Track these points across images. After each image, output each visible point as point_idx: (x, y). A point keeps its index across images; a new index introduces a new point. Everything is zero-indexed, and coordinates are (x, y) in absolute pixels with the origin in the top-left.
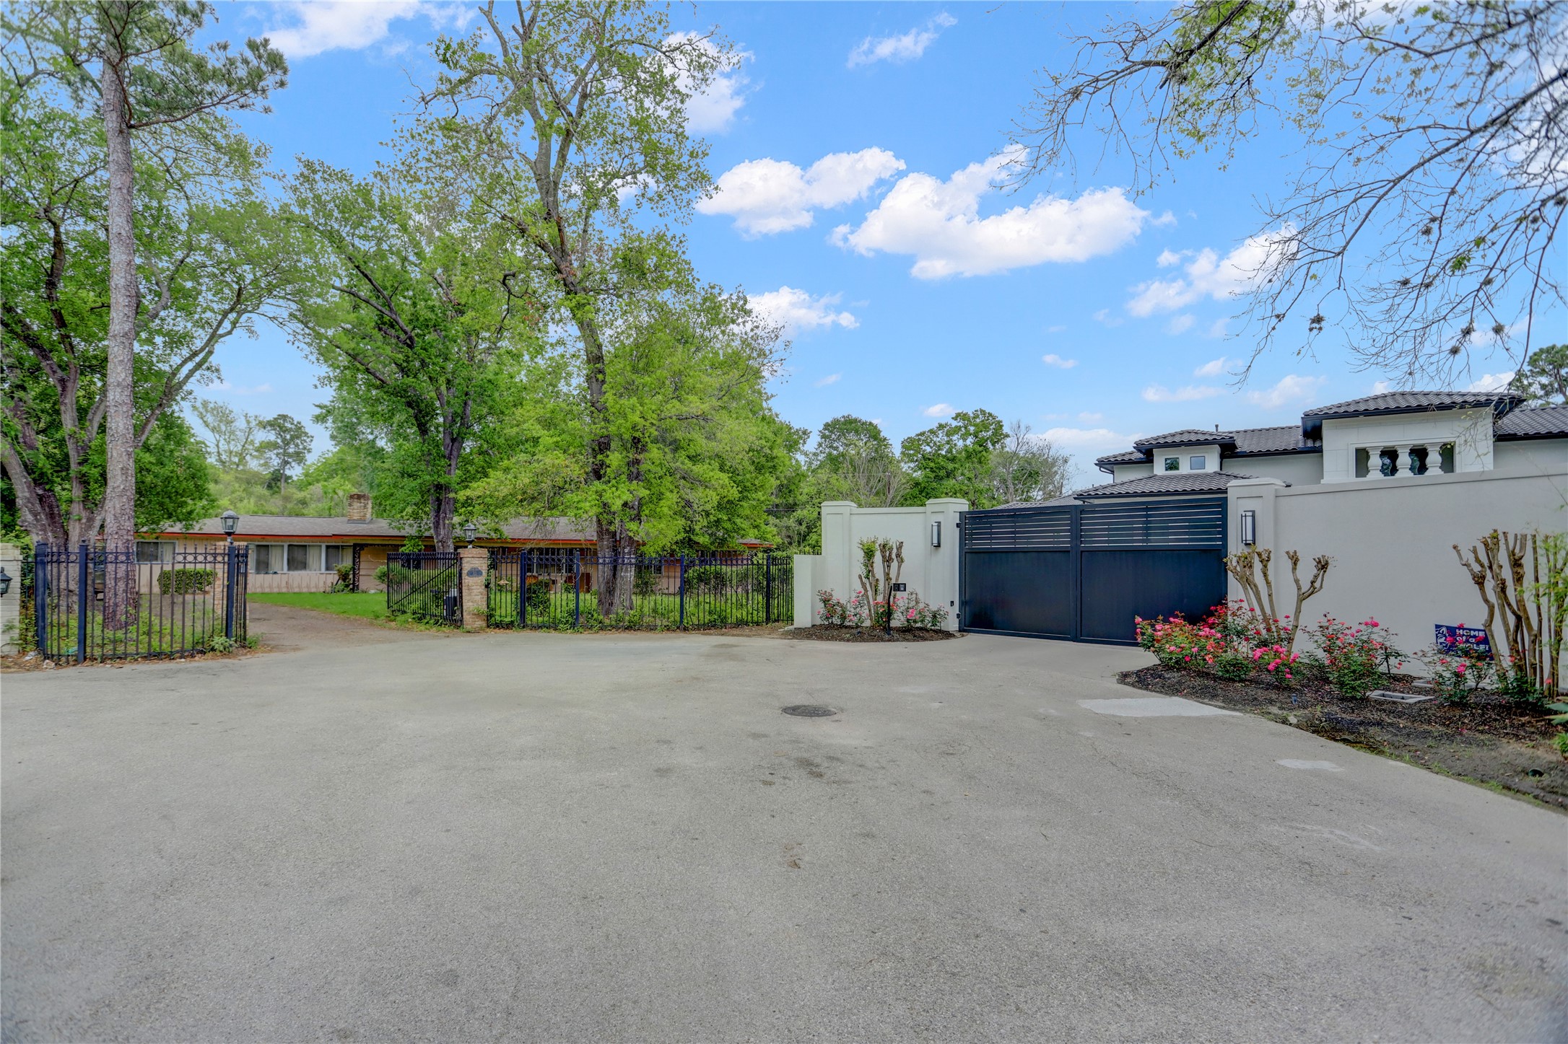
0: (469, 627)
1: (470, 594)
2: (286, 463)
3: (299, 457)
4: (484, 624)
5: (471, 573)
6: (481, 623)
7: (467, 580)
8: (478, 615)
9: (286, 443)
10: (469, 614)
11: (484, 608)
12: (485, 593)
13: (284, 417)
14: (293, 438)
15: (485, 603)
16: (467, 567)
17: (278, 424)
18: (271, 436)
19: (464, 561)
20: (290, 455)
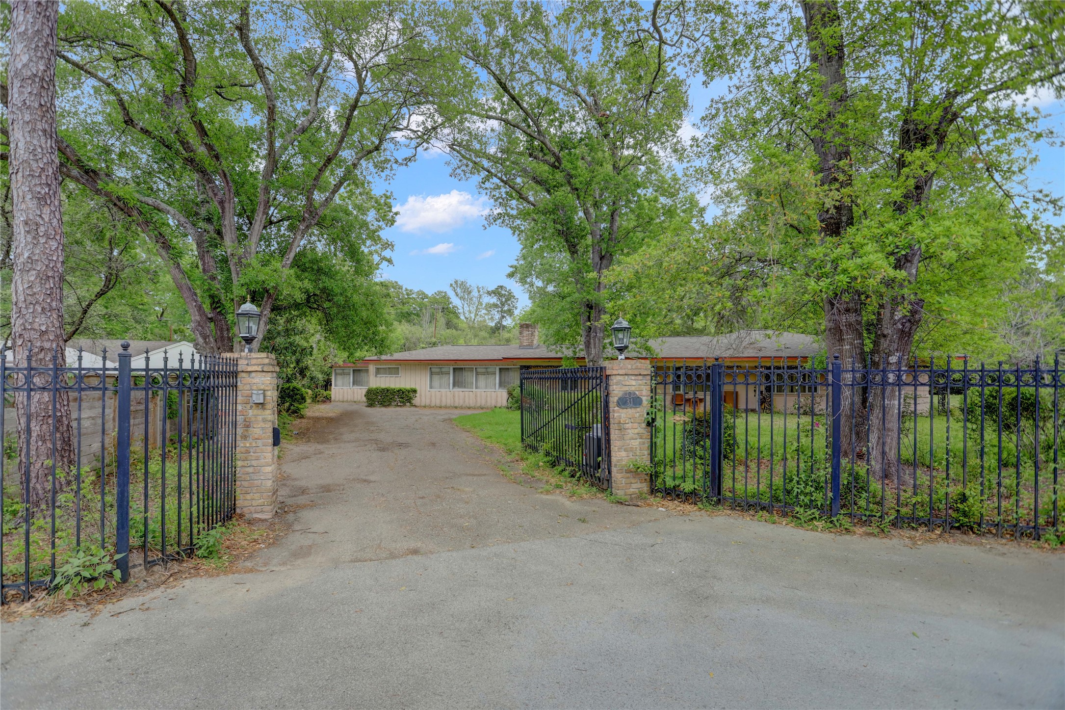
0: (620, 494)
1: (622, 438)
2: (503, 317)
3: (510, 312)
4: (645, 487)
5: (623, 402)
6: (640, 486)
7: (618, 414)
8: (634, 471)
9: (503, 305)
10: (620, 471)
11: (644, 460)
12: (647, 435)
13: (501, 287)
14: (506, 301)
15: (646, 452)
16: (617, 390)
17: (497, 292)
18: (494, 300)
19: (614, 380)
20: (505, 312)
